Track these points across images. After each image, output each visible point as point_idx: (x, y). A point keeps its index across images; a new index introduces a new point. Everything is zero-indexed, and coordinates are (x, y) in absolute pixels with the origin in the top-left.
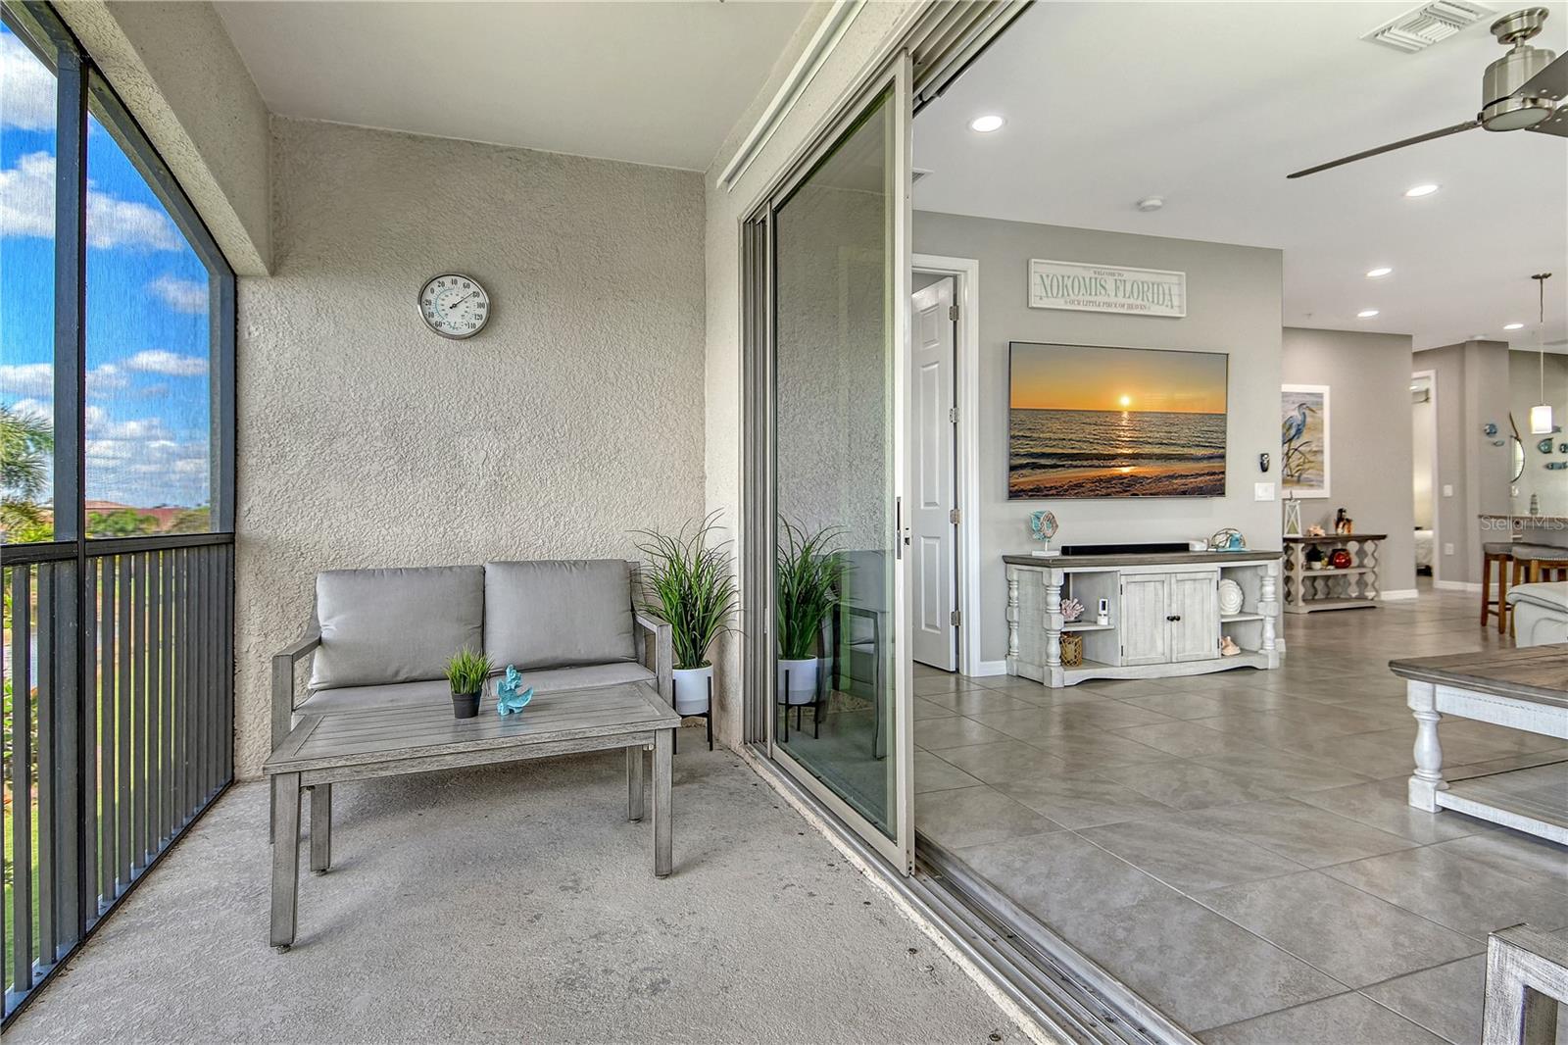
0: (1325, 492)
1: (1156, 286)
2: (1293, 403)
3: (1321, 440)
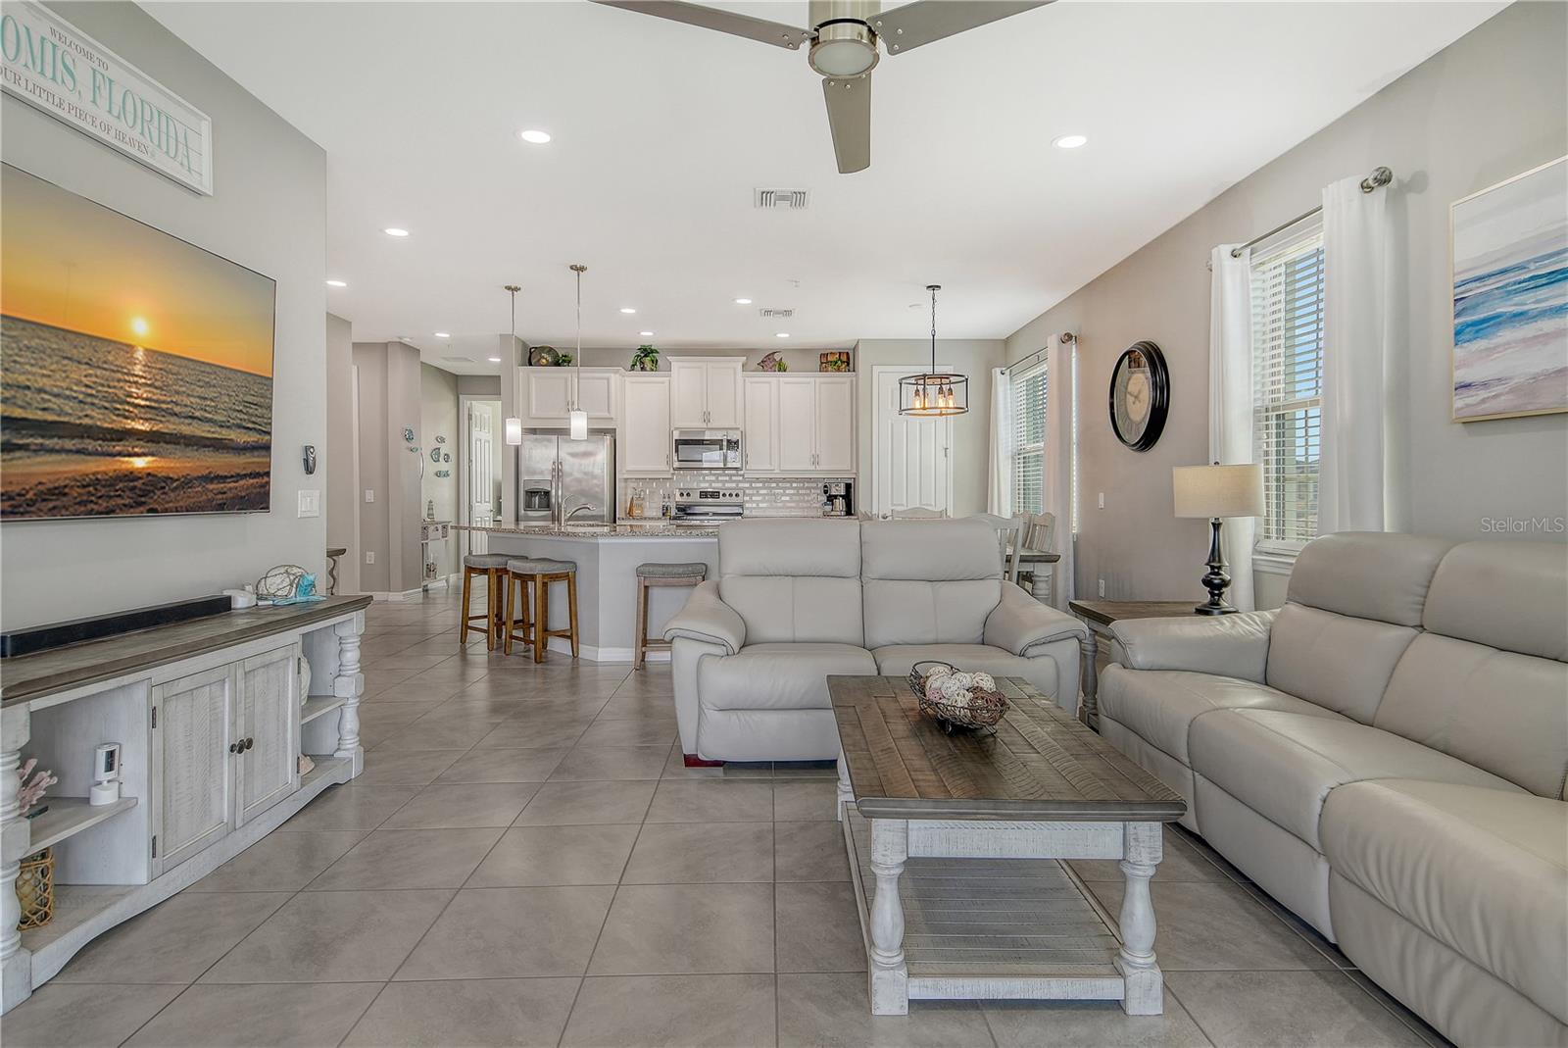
1: (163, 119)
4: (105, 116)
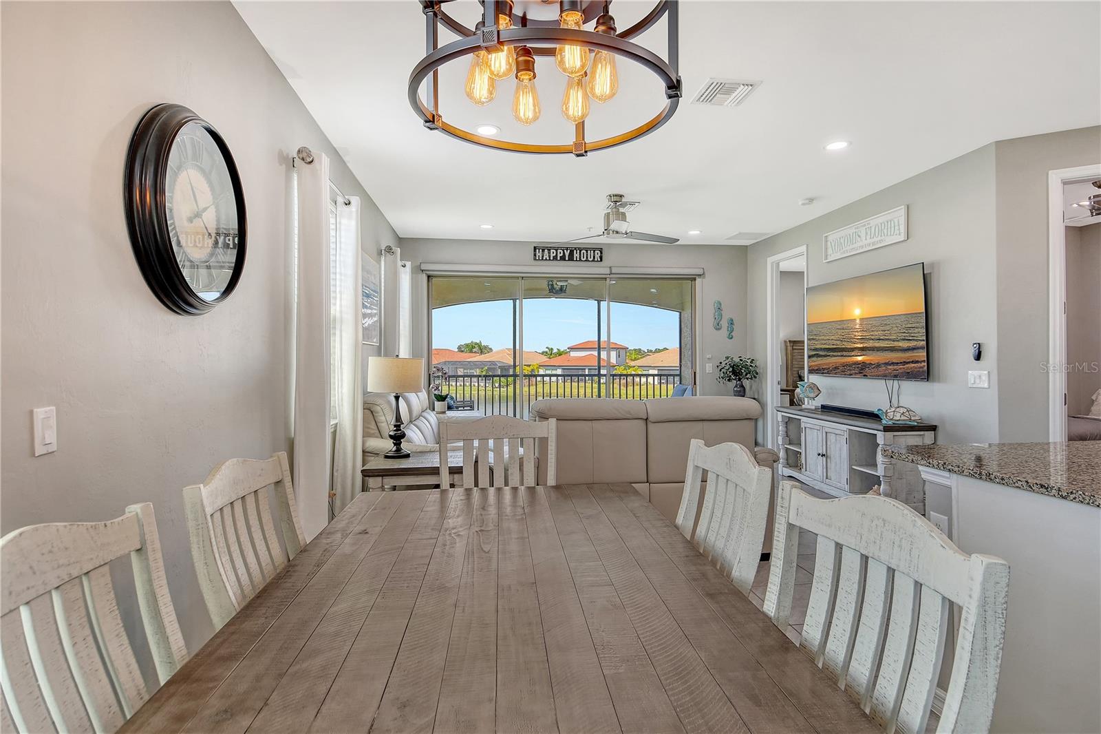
1: (889, 223)
4: (869, 241)
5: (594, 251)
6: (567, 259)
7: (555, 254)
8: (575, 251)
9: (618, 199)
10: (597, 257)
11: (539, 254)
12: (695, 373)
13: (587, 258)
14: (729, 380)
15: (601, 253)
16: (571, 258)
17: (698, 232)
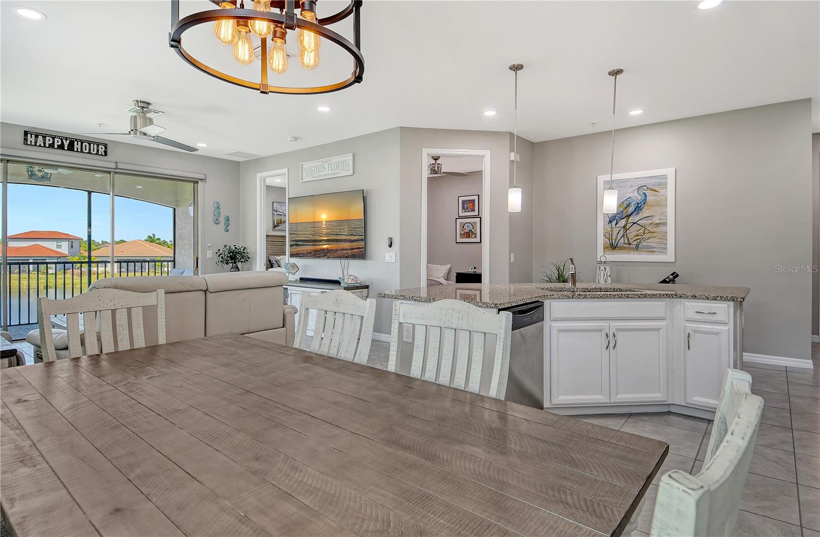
0: (669, 256)
1: (343, 163)
2: (631, 186)
3: (664, 214)
4: (330, 172)
5: (98, 146)
6: (66, 148)
7: (51, 142)
8: (76, 142)
9: (145, 105)
10: (101, 151)
11: (31, 139)
12: (197, 258)
13: (90, 150)
14: (227, 263)
15: (106, 148)
16: (71, 148)
17: (205, 145)
